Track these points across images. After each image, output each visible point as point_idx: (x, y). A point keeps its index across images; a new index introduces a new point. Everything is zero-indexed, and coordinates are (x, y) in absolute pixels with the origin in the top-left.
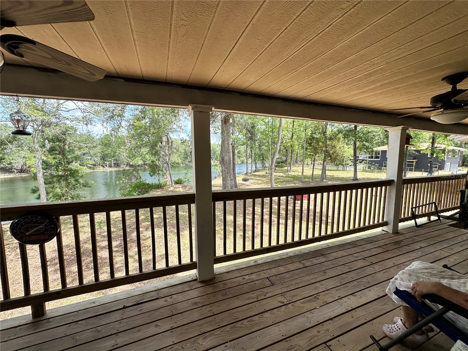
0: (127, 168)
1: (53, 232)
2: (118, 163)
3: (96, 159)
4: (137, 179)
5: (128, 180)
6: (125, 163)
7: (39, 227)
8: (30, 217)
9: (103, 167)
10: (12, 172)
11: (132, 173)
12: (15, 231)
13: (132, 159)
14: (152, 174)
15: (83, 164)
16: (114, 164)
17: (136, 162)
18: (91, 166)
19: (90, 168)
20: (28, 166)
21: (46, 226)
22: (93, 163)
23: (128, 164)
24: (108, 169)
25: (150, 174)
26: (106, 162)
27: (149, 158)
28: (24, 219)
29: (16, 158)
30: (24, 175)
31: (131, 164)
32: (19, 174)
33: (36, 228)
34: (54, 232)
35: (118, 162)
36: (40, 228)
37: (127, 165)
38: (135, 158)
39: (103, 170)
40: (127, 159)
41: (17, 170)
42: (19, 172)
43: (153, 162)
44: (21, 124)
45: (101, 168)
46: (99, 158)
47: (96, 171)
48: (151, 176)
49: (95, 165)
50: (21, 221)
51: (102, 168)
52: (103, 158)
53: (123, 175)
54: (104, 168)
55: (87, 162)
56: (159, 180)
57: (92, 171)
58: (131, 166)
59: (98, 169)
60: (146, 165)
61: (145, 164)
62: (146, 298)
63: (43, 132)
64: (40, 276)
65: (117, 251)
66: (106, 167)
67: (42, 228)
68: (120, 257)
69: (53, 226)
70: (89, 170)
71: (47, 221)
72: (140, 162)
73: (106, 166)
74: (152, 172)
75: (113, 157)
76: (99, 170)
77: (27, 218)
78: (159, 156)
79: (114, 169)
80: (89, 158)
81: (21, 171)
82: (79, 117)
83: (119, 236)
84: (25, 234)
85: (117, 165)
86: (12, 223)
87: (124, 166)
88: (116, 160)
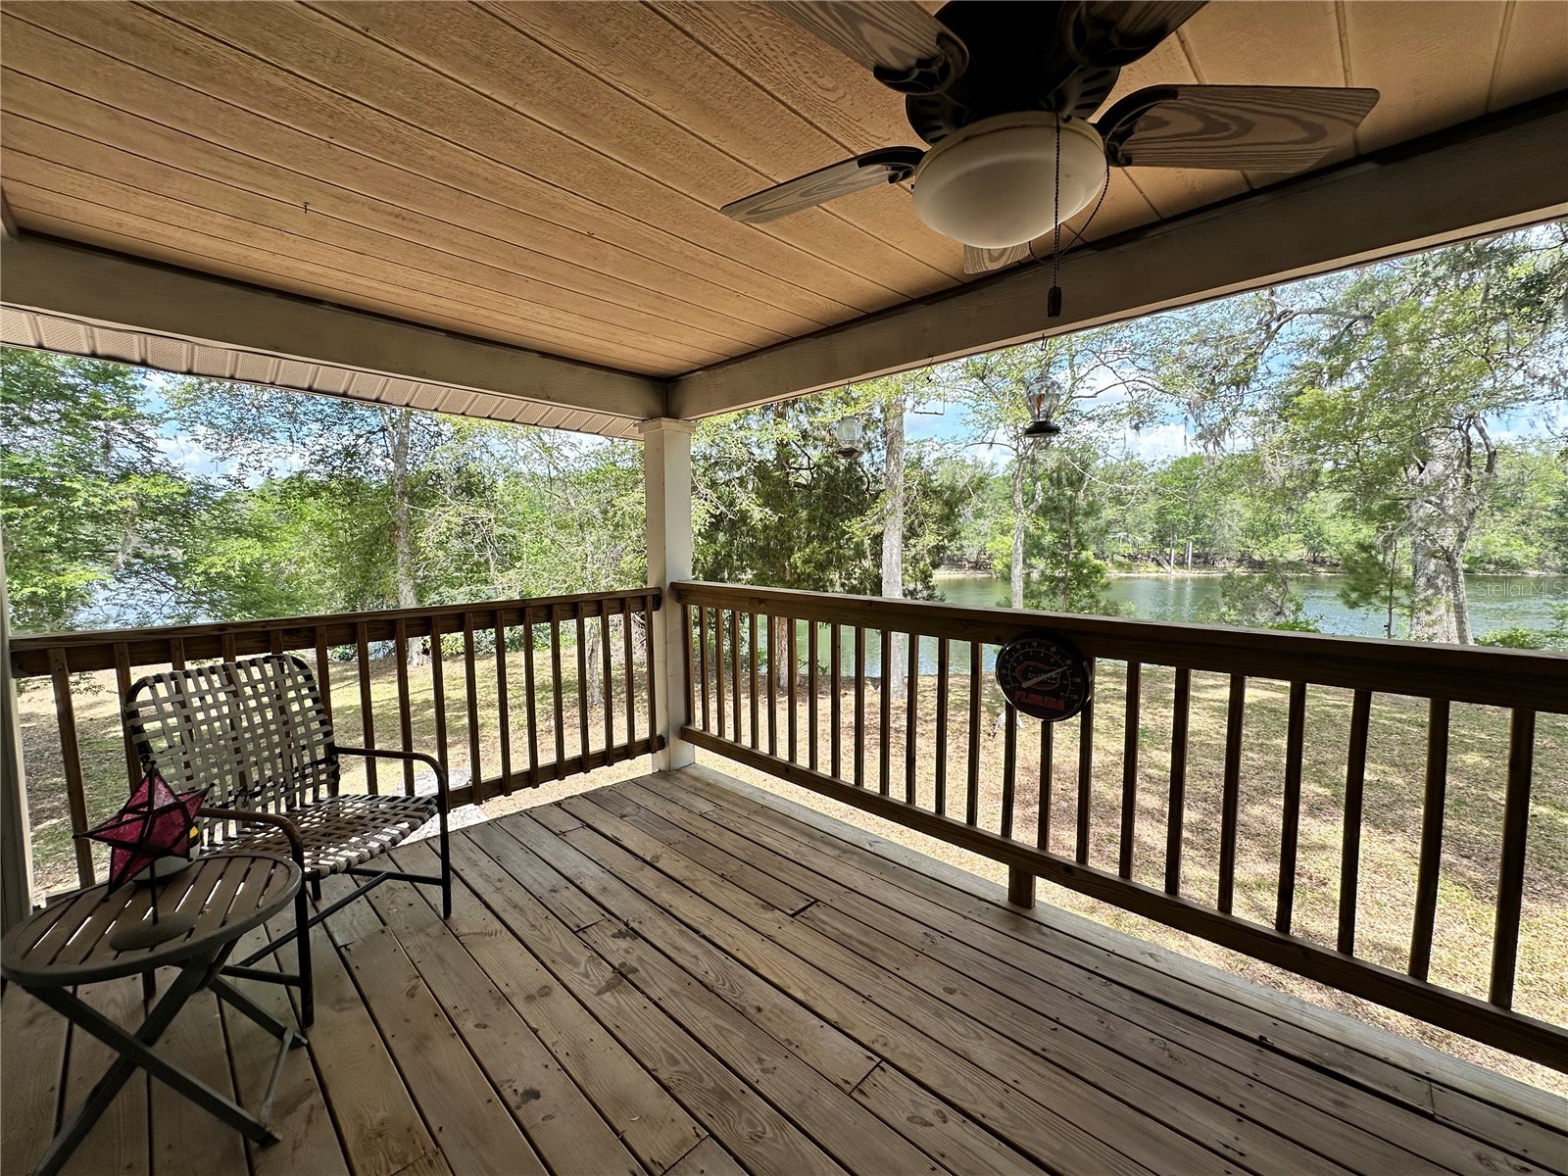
0: (1241, 571)
1: (1076, 697)
2: (1207, 554)
3: (1140, 539)
4: (1278, 614)
5: (1241, 612)
6: (1232, 554)
7: (1049, 675)
8: (1035, 644)
9: (1159, 564)
10: (961, 567)
11: (1259, 588)
12: (1004, 671)
13: (1262, 539)
14: (1354, 596)
15: (1103, 553)
16: (1194, 555)
17: (1276, 553)
18: (1122, 559)
19: (1120, 565)
20: (988, 553)
21: (1064, 675)
22: (1131, 551)
23: (1245, 559)
24: (1173, 572)
25: (1344, 596)
26: (1167, 550)
27: (1345, 533)
28: (1023, 646)
29: (971, 535)
30: (980, 575)
31: (1256, 557)
32: (972, 571)
33: (1044, 677)
34: (1079, 699)
35: (1207, 549)
36: (1051, 678)
37: (1240, 561)
38: (1276, 537)
39: (1156, 575)
40: (1243, 539)
41: (969, 562)
42: (972, 568)
43: (1363, 547)
44: (1044, 406)
45: (1153, 567)
46: (1150, 537)
47: (1137, 575)
48: (1353, 605)
49: (1133, 558)
50: (1017, 651)
51: (1156, 569)
52: (1161, 538)
53: (1224, 595)
54: (1161, 569)
55: (1114, 549)
56: (1388, 627)
57: (1124, 575)
58: (1260, 565)
59: (1142, 569)
60: (1323, 563)
61: (1315, 562)
62: (1361, 1070)
63: (1034, 461)
64: (995, 817)
65: (1191, 844)
66: (1166, 565)
67: (1055, 679)
68: (1198, 867)
69: (1079, 680)
70: (1115, 571)
71: (1069, 662)
72: (1297, 552)
73: (1169, 563)
74: (1354, 590)
75: (1194, 533)
76: (1145, 575)
77: (1031, 646)
78: (1404, 524)
79: (1191, 574)
80: (1122, 535)
81: (977, 566)
82: (1120, 407)
83: (1199, 797)
84: (1020, 684)
85: (1204, 560)
86: (1002, 651)
87: (1230, 567)
88: (1204, 544)
